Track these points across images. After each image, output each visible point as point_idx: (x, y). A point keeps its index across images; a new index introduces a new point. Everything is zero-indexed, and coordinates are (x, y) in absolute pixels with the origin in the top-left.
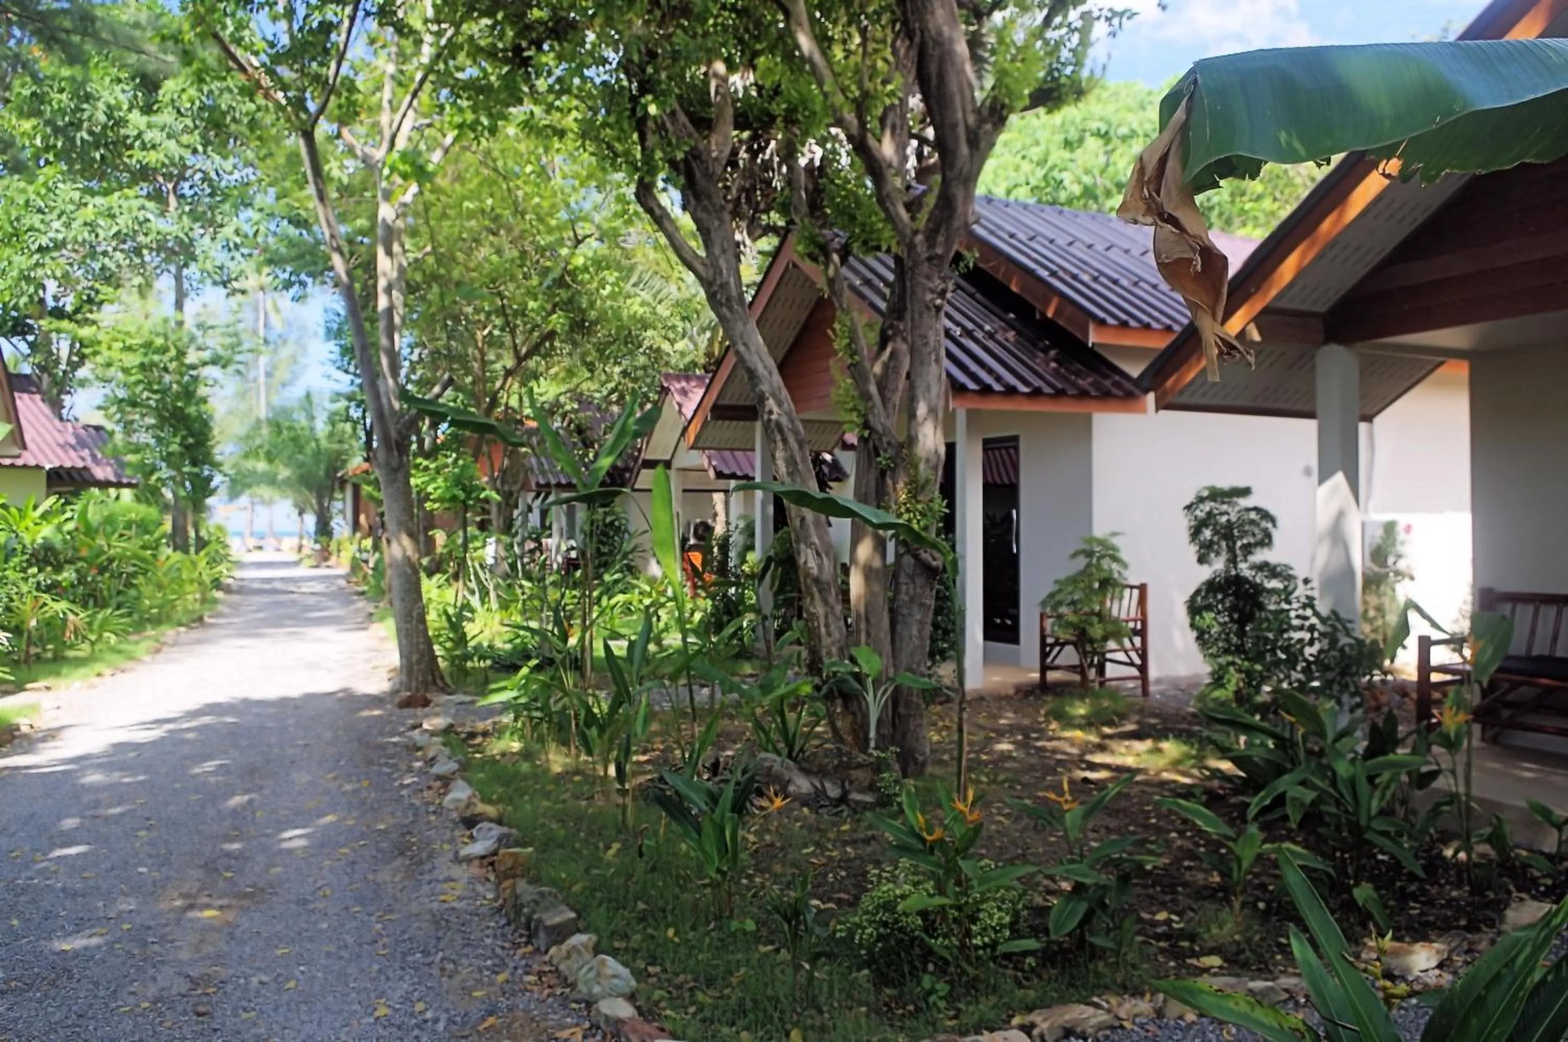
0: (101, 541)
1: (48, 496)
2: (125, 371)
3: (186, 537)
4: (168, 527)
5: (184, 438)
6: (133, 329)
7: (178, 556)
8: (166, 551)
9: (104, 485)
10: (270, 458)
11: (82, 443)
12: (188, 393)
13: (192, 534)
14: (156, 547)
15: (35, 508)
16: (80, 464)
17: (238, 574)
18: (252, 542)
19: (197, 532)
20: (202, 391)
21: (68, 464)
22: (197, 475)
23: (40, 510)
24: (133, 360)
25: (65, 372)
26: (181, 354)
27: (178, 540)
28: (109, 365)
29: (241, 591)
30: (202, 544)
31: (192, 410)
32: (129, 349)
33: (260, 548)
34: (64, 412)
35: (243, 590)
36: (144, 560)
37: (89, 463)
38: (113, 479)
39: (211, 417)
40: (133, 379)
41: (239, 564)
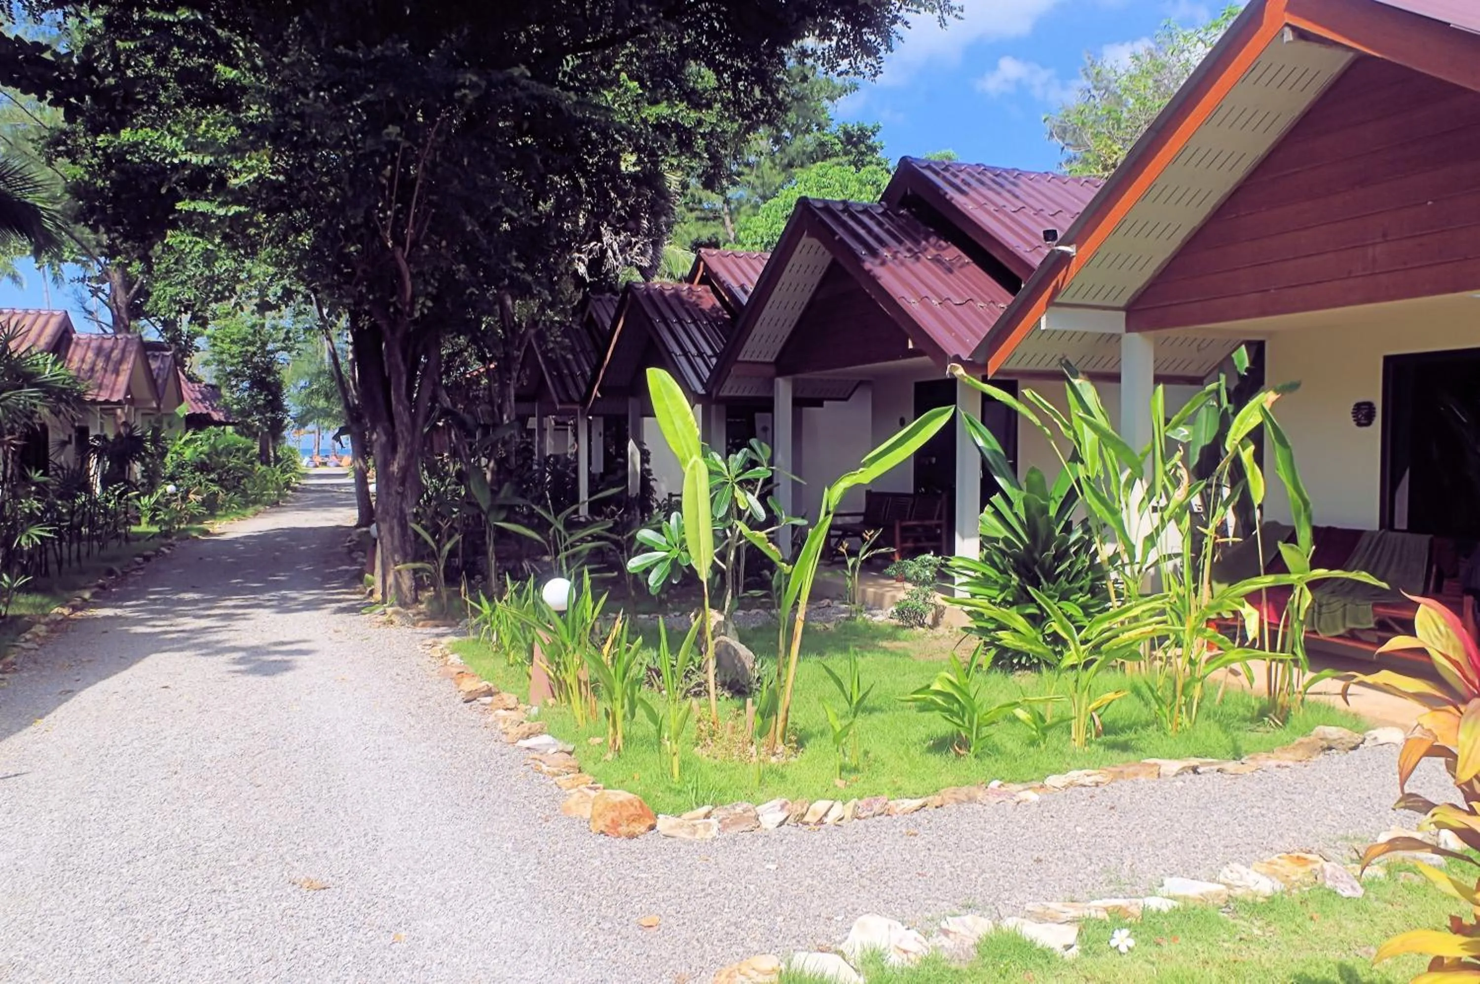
0: (223, 459)
1: (187, 432)
2: (232, 356)
3: (268, 456)
4: (257, 449)
5: (266, 396)
6: (235, 330)
7: (264, 468)
8: (258, 464)
9: (218, 424)
10: (327, 397)
11: (205, 398)
12: (268, 369)
13: (272, 454)
14: (252, 463)
15: (180, 439)
16: (205, 411)
17: (303, 482)
18: (318, 459)
19: (275, 453)
20: (277, 367)
21: (198, 412)
22: (274, 418)
23: (183, 440)
24: (235, 349)
25: (186, 341)
26: (264, 344)
27: (264, 457)
28: (222, 353)
29: (304, 491)
30: (278, 460)
31: (270, 379)
32: (233, 342)
33: (325, 464)
34: (186, 369)
35: (305, 490)
36: (246, 469)
37: (210, 411)
38: (223, 419)
39: (282, 381)
40: (235, 361)
41: (306, 476)
